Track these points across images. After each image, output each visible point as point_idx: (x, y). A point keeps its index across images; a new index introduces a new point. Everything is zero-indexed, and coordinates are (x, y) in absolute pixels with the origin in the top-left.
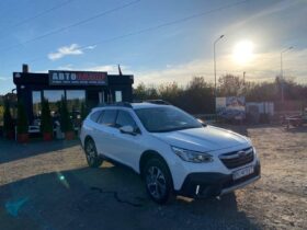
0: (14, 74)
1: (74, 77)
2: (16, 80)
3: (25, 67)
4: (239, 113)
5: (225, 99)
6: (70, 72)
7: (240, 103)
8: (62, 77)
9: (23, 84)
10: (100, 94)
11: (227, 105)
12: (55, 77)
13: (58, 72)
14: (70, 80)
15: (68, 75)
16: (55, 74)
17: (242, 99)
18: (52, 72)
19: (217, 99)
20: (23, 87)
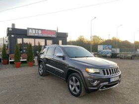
1: (40, 32)
3: (13, 25)
4: (108, 53)
5: (102, 46)
6: (39, 29)
8: (34, 31)
9: (13, 34)
11: (103, 49)
14: (38, 33)
15: (37, 31)
16: (30, 30)
17: (110, 47)
18: (29, 29)
19: (99, 46)
20: (13, 36)
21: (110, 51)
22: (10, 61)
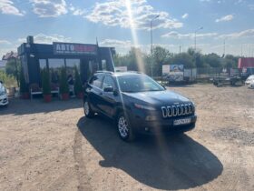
0: (25, 44)
1: (72, 48)
4: (178, 77)
5: (169, 66)
6: (70, 44)
8: (63, 47)
9: (32, 53)
10: (90, 62)
11: (171, 71)
13: (60, 44)
14: (70, 50)
15: (68, 46)
16: (58, 45)
17: (181, 66)
18: (55, 44)
19: (163, 66)
20: (32, 56)
21: (182, 73)
22: (33, 93)
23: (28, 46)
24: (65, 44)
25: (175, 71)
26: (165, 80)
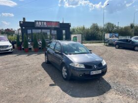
0: (20, 22)
2: (21, 25)
3: (24, 19)
4: (115, 40)
5: (109, 34)
6: (44, 21)
7: (116, 36)
8: (40, 23)
9: (24, 26)
11: (110, 37)
12: (37, 23)
13: (38, 21)
15: (43, 23)
16: (37, 22)
17: (117, 35)
18: (36, 21)
19: (106, 34)
20: (24, 28)
21: (117, 39)
22: (23, 47)
23: (22, 23)
24: (41, 21)
25: (113, 37)
26: (107, 43)
